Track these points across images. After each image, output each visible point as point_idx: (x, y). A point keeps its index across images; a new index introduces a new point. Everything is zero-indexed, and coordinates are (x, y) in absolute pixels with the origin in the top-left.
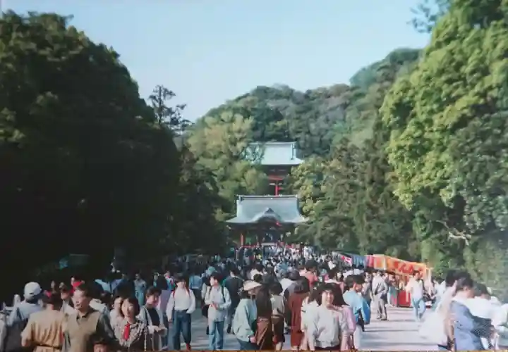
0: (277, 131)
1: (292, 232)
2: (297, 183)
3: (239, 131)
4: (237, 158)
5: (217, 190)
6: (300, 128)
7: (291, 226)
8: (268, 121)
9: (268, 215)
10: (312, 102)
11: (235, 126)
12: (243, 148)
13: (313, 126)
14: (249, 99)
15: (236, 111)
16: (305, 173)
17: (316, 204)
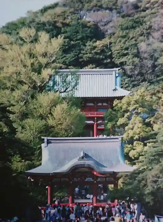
0: (96, 53)
1: (116, 185)
2: (121, 121)
3: (45, 55)
4: (42, 89)
5: (13, 131)
6: (127, 49)
7: (114, 177)
8: (84, 40)
9: (82, 162)
10: (143, 14)
11: (39, 48)
12: (51, 77)
13: (143, 46)
14: (58, 10)
15: (41, 27)
16: (131, 108)
17: (146, 148)
